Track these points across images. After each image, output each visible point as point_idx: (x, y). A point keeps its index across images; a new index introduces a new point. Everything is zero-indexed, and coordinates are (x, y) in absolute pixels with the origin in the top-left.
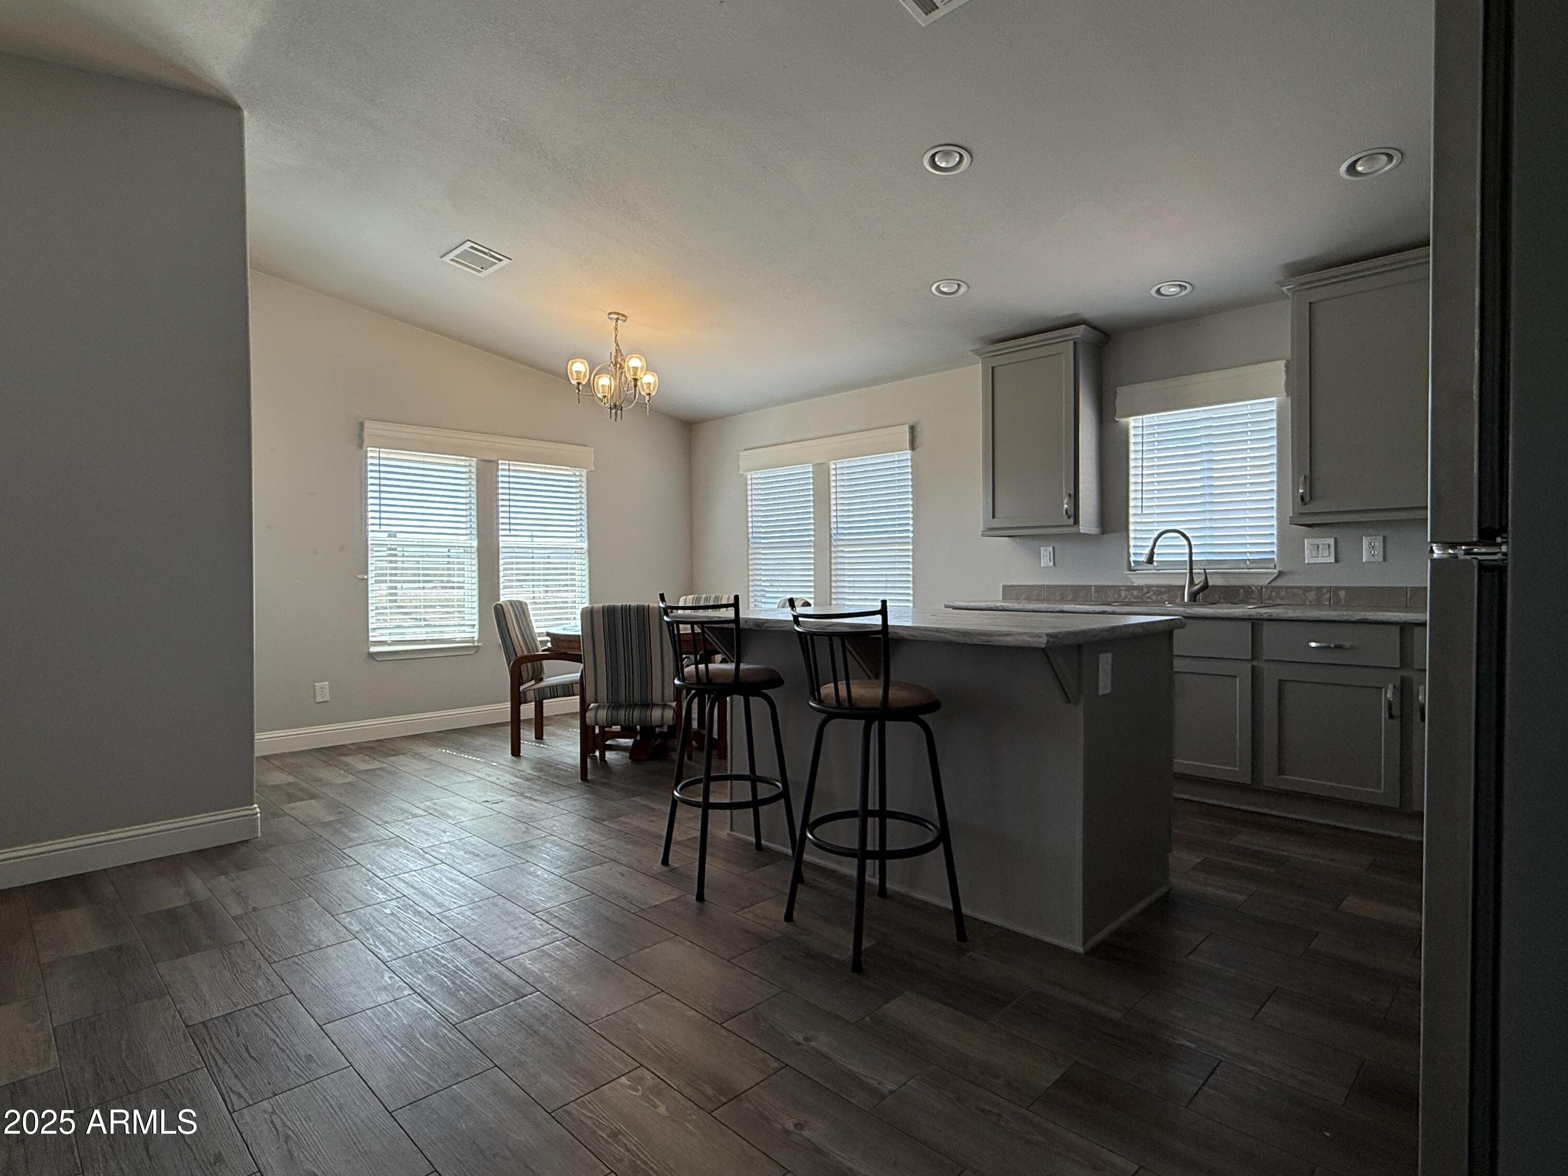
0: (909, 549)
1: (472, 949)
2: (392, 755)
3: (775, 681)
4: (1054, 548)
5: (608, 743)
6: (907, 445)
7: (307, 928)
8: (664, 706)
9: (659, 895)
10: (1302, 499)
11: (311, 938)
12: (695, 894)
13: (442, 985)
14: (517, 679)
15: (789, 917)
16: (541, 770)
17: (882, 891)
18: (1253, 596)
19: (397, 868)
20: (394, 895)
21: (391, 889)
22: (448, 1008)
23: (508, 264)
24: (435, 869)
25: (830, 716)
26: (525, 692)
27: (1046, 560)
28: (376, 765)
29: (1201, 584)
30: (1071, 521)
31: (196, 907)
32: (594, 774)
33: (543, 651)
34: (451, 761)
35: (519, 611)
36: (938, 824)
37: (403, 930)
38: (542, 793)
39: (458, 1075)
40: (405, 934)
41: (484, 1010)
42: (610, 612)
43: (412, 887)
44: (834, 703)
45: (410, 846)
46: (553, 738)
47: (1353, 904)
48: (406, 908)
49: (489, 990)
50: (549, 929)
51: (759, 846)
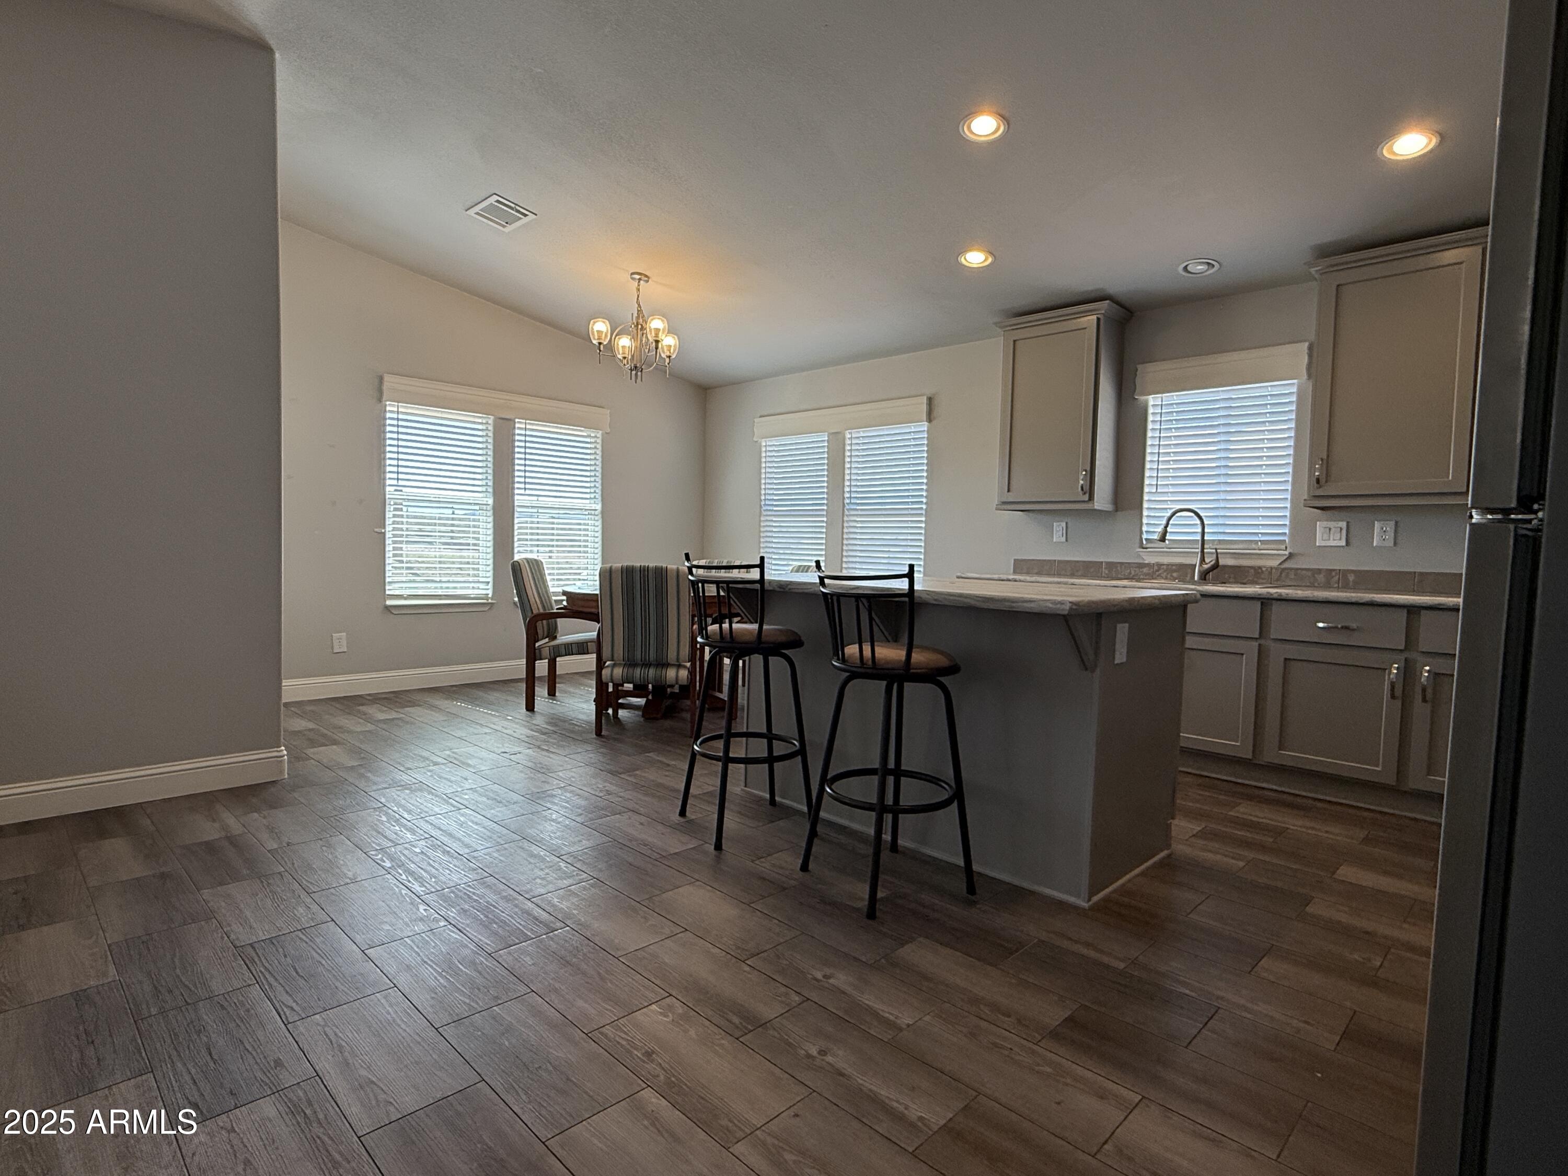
0: (922, 521)
1: (502, 887)
2: (410, 707)
3: (796, 642)
4: (1067, 523)
5: (620, 701)
6: (924, 416)
7: (342, 862)
8: (679, 666)
9: (676, 844)
10: (1318, 481)
11: (346, 871)
12: (713, 844)
13: (476, 918)
14: (532, 637)
15: (805, 868)
16: (555, 725)
17: (894, 847)
18: (1263, 576)
19: (422, 811)
20: (422, 835)
21: (419, 830)
22: (483, 939)
23: (533, 220)
24: (459, 813)
25: (853, 676)
26: (540, 648)
27: (1058, 535)
28: (394, 715)
29: (1212, 563)
30: (1086, 498)
31: (232, 840)
32: (607, 730)
33: (557, 609)
34: (467, 713)
35: (535, 569)
36: (953, 784)
37: (434, 867)
38: (559, 746)
39: (497, 998)
40: (436, 872)
41: (517, 941)
42: (628, 572)
43: (440, 829)
44: (858, 661)
45: (433, 791)
46: (566, 695)
47: (1347, 873)
48: (434, 847)
49: (521, 924)
50: (574, 871)
51: (773, 802)
